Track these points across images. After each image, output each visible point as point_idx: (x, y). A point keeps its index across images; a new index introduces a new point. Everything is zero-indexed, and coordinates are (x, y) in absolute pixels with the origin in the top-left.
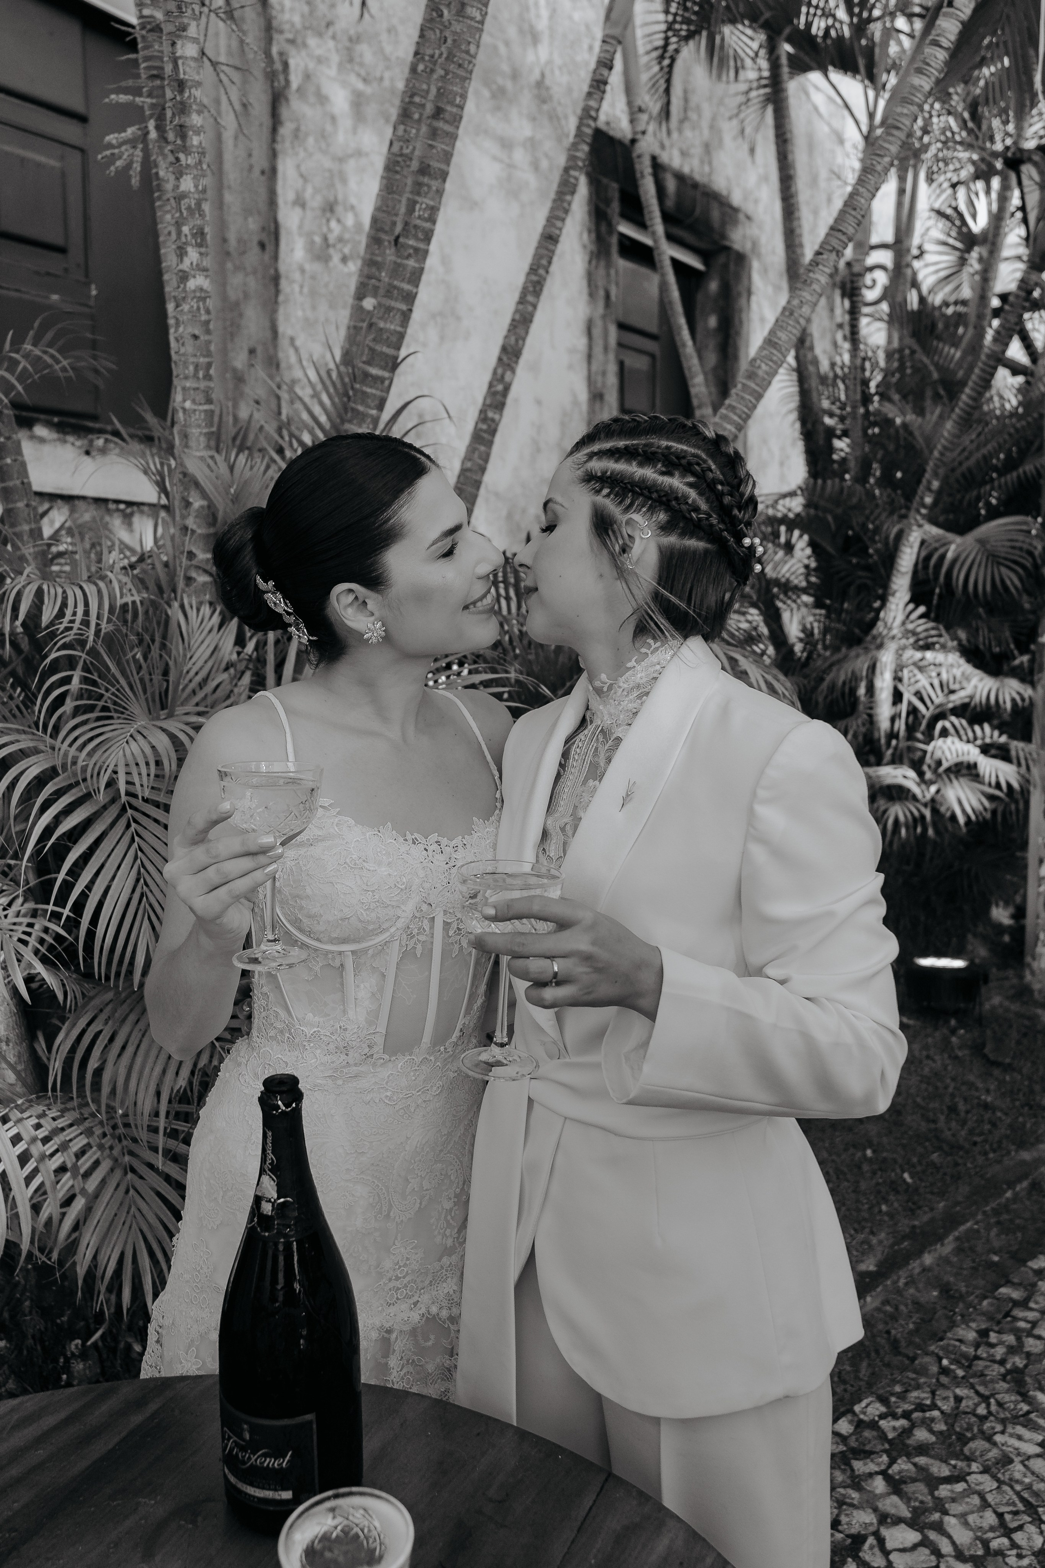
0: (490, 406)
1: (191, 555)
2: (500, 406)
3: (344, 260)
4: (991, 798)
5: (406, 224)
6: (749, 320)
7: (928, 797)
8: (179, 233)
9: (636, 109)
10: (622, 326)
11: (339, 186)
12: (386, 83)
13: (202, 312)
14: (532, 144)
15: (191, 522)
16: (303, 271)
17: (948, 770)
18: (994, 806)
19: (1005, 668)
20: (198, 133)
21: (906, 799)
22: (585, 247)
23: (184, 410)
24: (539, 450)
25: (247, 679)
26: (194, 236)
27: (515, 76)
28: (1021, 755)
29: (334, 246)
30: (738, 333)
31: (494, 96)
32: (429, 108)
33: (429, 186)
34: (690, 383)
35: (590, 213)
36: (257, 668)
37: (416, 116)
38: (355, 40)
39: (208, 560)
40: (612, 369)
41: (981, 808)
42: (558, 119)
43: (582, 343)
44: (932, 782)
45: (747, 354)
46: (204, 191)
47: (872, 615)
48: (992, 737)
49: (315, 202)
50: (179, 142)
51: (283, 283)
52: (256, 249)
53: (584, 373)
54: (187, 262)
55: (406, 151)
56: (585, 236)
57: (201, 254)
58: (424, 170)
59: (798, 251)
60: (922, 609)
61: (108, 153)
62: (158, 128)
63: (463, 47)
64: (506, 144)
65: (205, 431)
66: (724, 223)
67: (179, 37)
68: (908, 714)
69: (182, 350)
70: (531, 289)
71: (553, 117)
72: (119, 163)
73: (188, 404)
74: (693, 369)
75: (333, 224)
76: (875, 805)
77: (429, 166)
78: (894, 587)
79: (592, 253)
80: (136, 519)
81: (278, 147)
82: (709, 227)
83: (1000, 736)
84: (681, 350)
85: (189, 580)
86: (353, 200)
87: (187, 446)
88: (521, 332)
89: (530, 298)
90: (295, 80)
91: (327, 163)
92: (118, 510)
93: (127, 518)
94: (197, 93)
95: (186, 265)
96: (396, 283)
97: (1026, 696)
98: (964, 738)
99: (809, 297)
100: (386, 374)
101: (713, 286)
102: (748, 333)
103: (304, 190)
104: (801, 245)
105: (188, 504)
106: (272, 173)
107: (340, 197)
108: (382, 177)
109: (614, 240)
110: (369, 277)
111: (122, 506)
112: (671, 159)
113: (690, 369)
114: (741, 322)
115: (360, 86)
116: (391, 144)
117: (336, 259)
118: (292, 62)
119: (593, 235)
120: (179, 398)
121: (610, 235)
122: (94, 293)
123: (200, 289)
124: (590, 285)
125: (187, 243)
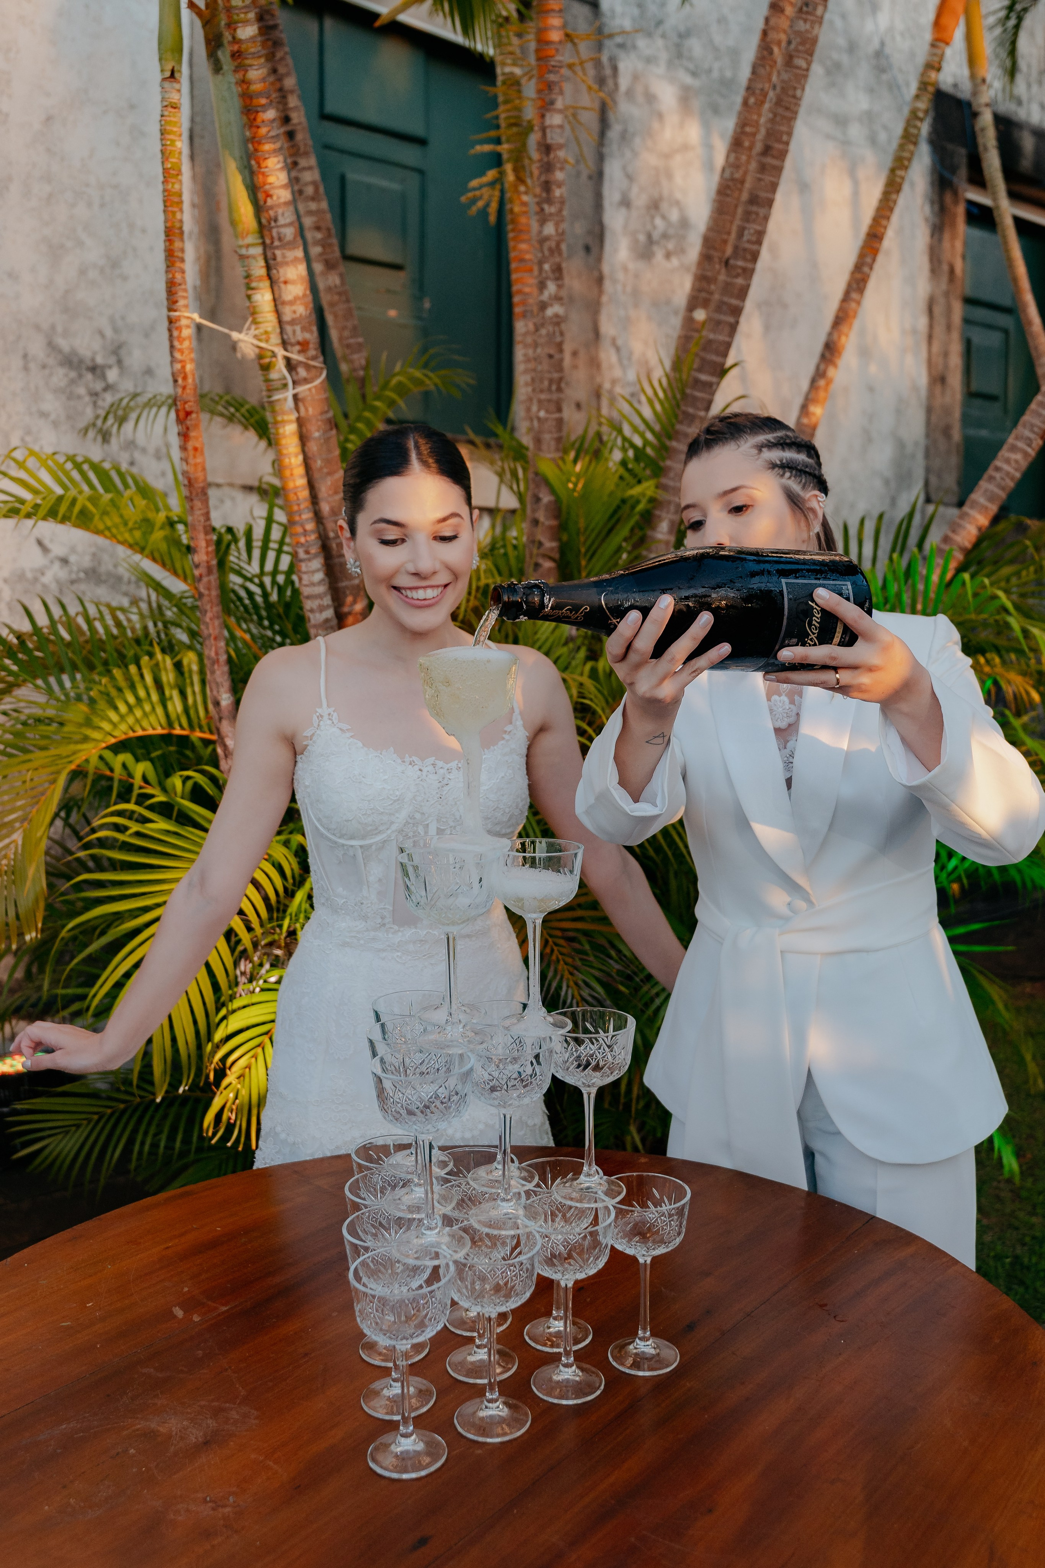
1: (540, 544)
3: (668, 255)
5: (736, 248)
8: (541, 270)
9: (979, 81)
10: (970, 301)
11: (664, 182)
12: (715, 74)
13: (558, 334)
14: (869, 117)
15: (541, 516)
16: (625, 269)
20: (559, 186)
22: (927, 220)
23: (539, 419)
24: (870, 440)
25: (582, 653)
26: (553, 271)
27: (852, 48)
29: (658, 243)
31: (828, 73)
32: (759, 147)
33: (757, 214)
34: (1037, 363)
35: (932, 184)
36: (590, 643)
37: (747, 144)
38: (684, 35)
39: (552, 549)
40: (956, 349)
42: (899, 88)
43: (923, 322)
46: (563, 233)
49: (640, 200)
50: (544, 195)
51: (608, 285)
52: (582, 253)
53: (924, 354)
54: (546, 293)
55: (737, 176)
56: (927, 209)
57: (558, 286)
58: (754, 200)
61: (470, 195)
62: (515, 170)
63: (791, 93)
64: (841, 121)
65: (555, 435)
67: (548, 110)
69: (539, 368)
70: (855, 286)
71: (893, 87)
72: (480, 204)
73: (542, 414)
75: (658, 221)
77: (757, 196)
79: (934, 225)
81: (606, 150)
85: (537, 565)
86: (678, 195)
87: (540, 449)
88: (843, 326)
89: (854, 295)
90: (624, 82)
94: (561, 154)
95: (545, 296)
96: (726, 299)
100: (714, 380)
103: (630, 190)
105: (538, 500)
106: (598, 177)
107: (665, 193)
108: (715, 201)
109: (960, 211)
110: (700, 290)
112: (1029, 114)
113: (1036, 348)
115: (688, 80)
116: (723, 170)
117: (659, 255)
118: (622, 66)
119: (936, 207)
120: (534, 408)
121: (956, 202)
122: (427, 305)
123: (557, 316)
124: (931, 260)
125: (547, 278)
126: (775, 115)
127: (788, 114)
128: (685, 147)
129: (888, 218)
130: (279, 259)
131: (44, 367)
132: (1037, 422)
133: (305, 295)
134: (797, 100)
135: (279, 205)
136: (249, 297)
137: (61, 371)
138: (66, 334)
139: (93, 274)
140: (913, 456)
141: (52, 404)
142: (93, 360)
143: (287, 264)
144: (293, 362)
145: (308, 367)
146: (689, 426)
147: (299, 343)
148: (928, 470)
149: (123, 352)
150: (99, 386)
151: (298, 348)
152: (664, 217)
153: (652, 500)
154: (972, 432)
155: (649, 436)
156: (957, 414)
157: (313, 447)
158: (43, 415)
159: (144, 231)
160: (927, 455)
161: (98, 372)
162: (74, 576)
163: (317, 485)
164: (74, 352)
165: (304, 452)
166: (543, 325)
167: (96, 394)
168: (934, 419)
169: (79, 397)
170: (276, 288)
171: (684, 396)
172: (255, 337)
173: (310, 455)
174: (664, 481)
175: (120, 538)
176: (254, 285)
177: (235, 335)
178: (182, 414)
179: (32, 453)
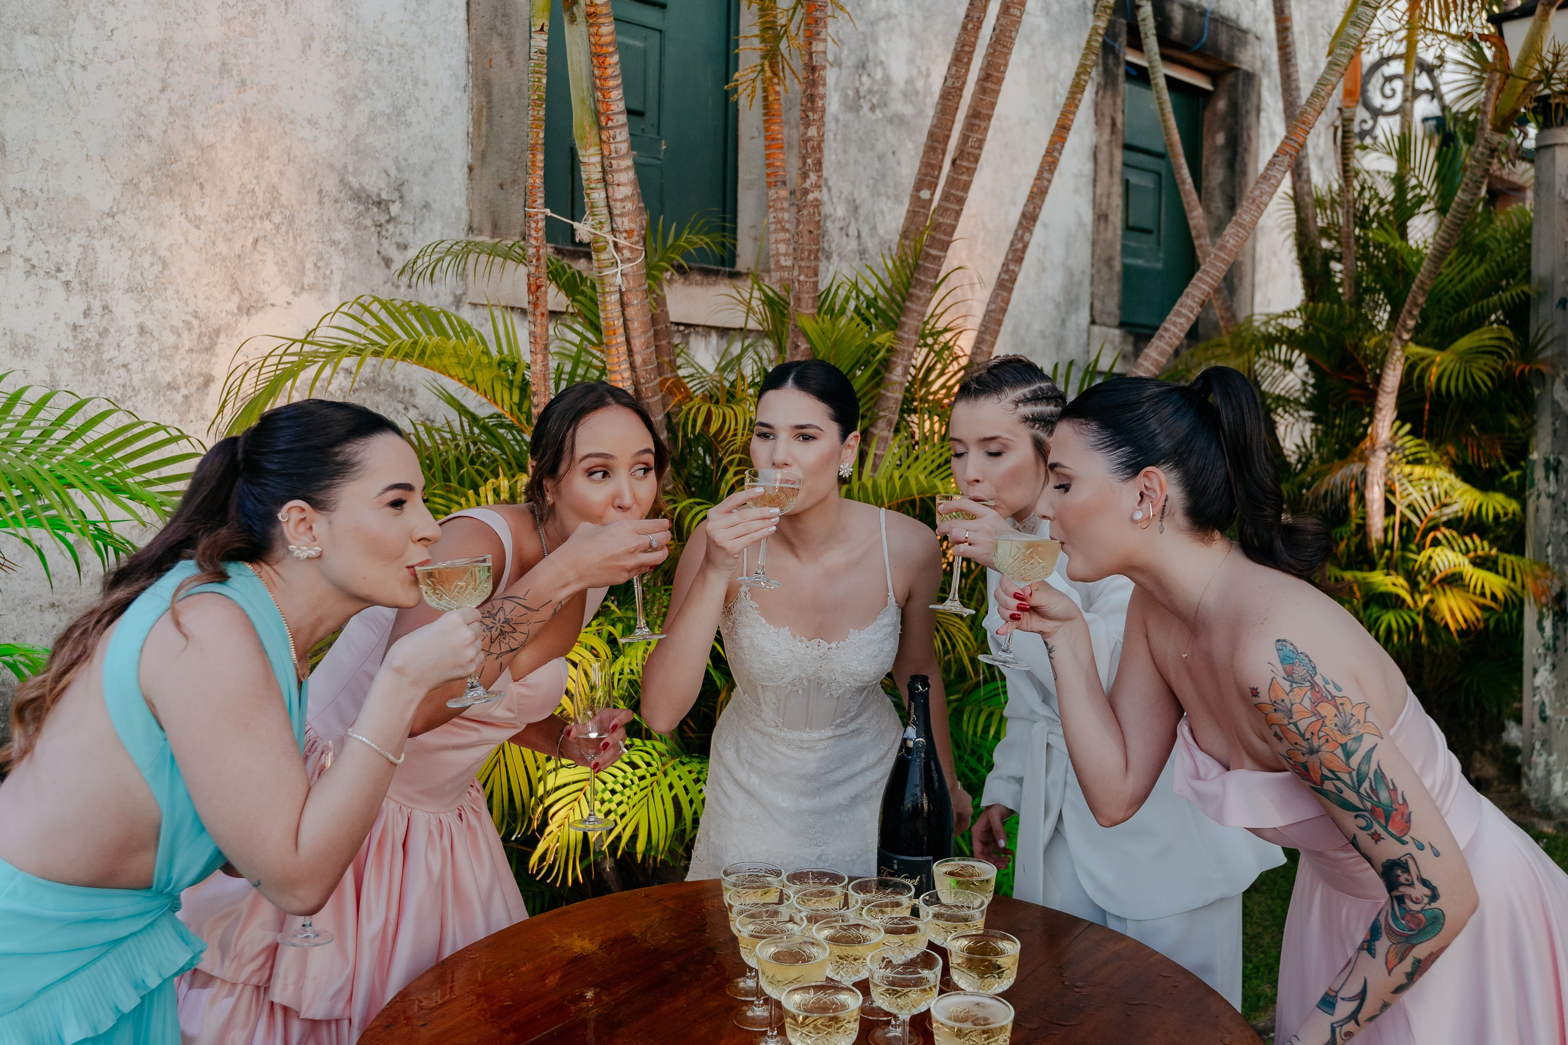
0: (1012, 260)
2: (1019, 260)
3: (873, 108)
4: (1483, 608)
5: (962, 151)
6: (1258, 137)
7: (1421, 605)
8: (804, 163)
10: (1127, 147)
11: (870, 45)
13: (816, 214)
16: (837, 120)
17: (1441, 581)
18: (1486, 615)
19: (1497, 483)
20: (821, 98)
21: (1401, 608)
23: (799, 281)
24: (1044, 269)
26: (814, 165)
28: (1509, 566)
29: (864, 98)
30: (1246, 150)
33: (979, 126)
34: (1189, 216)
37: (966, 60)
40: (1117, 190)
41: (1473, 618)
43: (1088, 169)
44: (1426, 592)
45: (1256, 169)
46: (823, 135)
47: (1361, 430)
48: (1483, 549)
49: (850, 61)
50: (809, 105)
53: (1091, 195)
54: (808, 182)
55: (957, 85)
57: (819, 177)
58: (976, 115)
59: (1295, 93)
60: (1408, 427)
63: (1007, 34)
65: (813, 295)
66: (1232, 46)
67: (815, 39)
68: (1401, 525)
69: (801, 241)
70: (1046, 168)
73: (802, 278)
74: (1192, 203)
75: (865, 79)
76: (1368, 612)
78: (1380, 405)
79: (1099, 84)
80: (693, 339)
82: (1218, 51)
83: (1490, 549)
84: (1181, 187)
86: (882, 57)
87: (799, 306)
88: (1037, 201)
89: (1046, 175)
91: (861, 27)
92: (678, 331)
93: (686, 337)
95: (807, 184)
96: (952, 191)
97: (1510, 510)
98: (1456, 548)
99: (1268, 189)
100: (940, 253)
101: (1221, 104)
102: (1257, 150)
103: (841, 53)
104: (1298, 88)
105: (797, 347)
107: (871, 55)
108: (938, 104)
109: (1121, 71)
110: (926, 175)
111: (682, 328)
113: (1189, 204)
114: (1249, 138)
116: (946, 79)
120: (796, 273)
121: (1117, 65)
122: (664, 147)
123: (817, 200)
124: (1096, 115)
125: (809, 170)
126: (995, 51)
127: (1005, 50)
128: (889, 16)
129: (1074, 114)
130: (615, 167)
131: (336, 201)
132: (1197, 293)
133: (633, 195)
134: (1012, 40)
135: (617, 127)
136: (588, 195)
137: (351, 205)
138: (356, 172)
139: (381, 121)
140: (1080, 283)
141: (341, 234)
142: (379, 195)
143: (621, 171)
144: (620, 245)
145: (632, 250)
146: (922, 290)
147: (626, 231)
148: (1093, 295)
149: (405, 189)
150: (383, 218)
151: (625, 235)
152: (869, 75)
153: (890, 350)
154: (1129, 261)
155: (881, 291)
156: (1118, 248)
157: (631, 312)
158: (334, 243)
159: (426, 84)
160: (1092, 283)
161: (383, 206)
162: (356, 385)
163: (632, 341)
164: (362, 188)
165: (623, 314)
166: (805, 207)
167: (380, 225)
168: (1098, 252)
169: (366, 227)
170: (610, 189)
171: (917, 266)
172: (593, 226)
173: (628, 317)
174: (900, 334)
175: (453, 373)
176: (592, 186)
177: (576, 225)
178: (533, 288)
179: (376, 299)
